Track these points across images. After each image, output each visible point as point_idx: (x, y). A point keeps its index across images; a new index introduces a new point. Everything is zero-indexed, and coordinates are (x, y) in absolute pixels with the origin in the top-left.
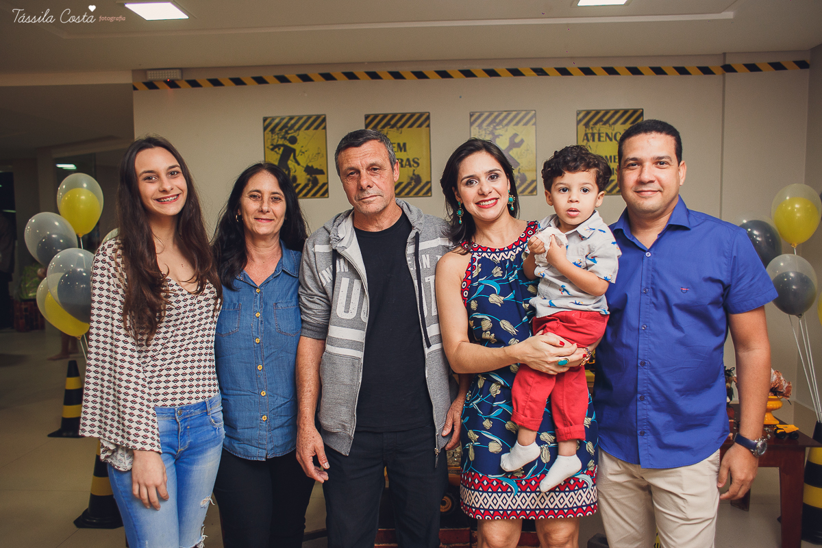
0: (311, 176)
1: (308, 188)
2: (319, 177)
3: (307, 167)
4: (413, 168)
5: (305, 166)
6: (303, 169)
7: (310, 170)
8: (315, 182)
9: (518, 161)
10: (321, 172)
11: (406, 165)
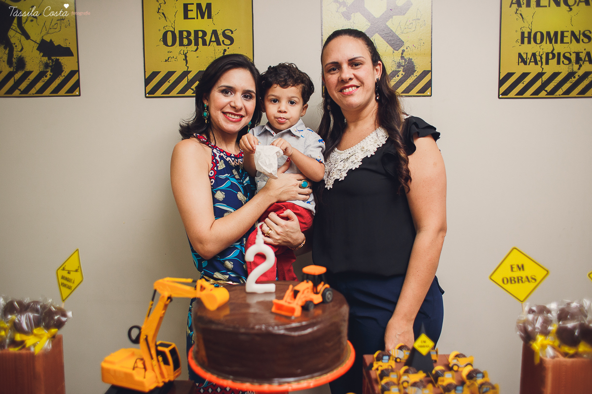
0: (49, 59)
1: (45, 79)
2: (63, 60)
3: (43, 41)
4: (223, 47)
5: (39, 41)
6: (36, 46)
7: (46, 48)
8: (57, 69)
9: (402, 37)
10: (67, 52)
11: (211, 41)
